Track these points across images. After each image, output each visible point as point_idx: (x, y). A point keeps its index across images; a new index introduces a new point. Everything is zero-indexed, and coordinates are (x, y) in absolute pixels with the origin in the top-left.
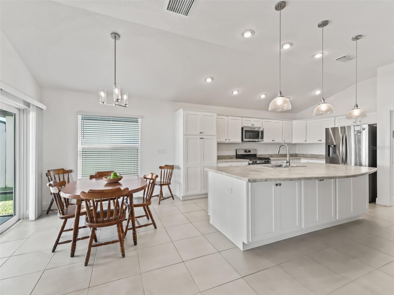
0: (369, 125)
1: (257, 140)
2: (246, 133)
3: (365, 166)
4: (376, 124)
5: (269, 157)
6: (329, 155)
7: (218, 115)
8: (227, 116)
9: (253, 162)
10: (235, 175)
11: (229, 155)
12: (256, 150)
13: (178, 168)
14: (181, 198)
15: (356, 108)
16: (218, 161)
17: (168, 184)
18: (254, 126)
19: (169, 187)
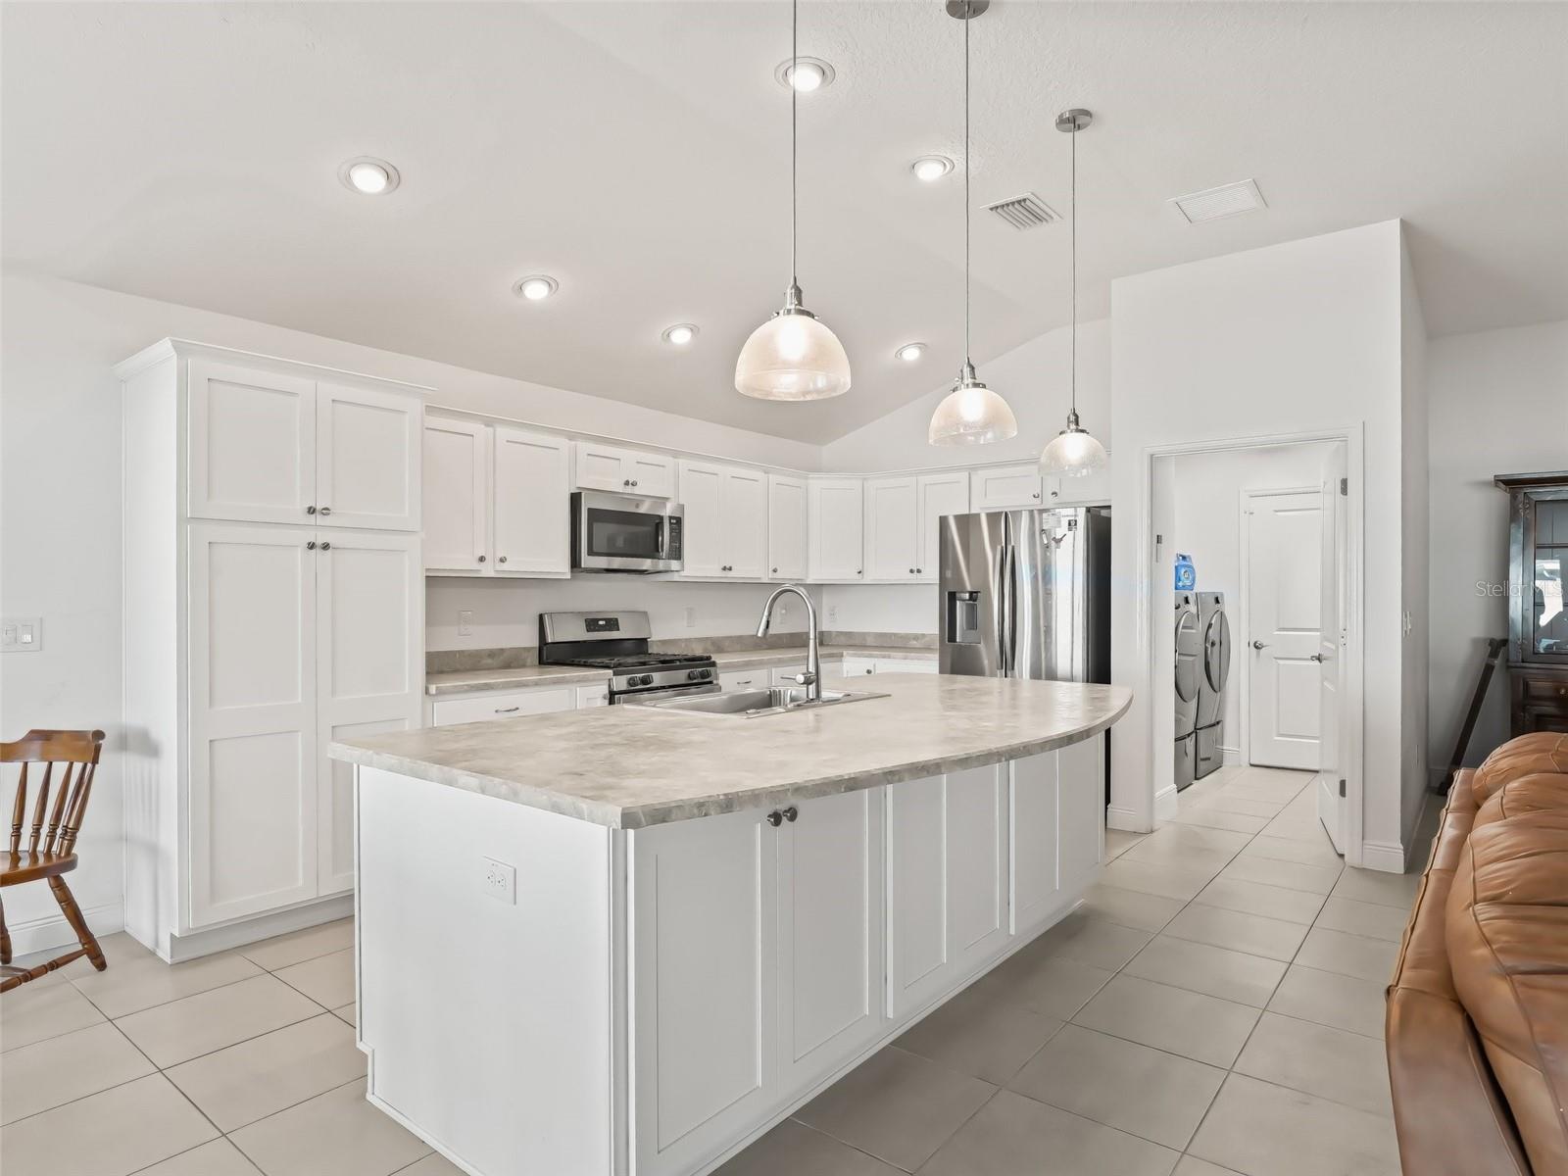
0: (1088, 510)
1: (647, 564)
2: (596, 526)
3: (1072, 679)
4: (1109, 507)
5: (706, 650)
6: (952, 638)
7: (430, 410)
8: (489, 422)
9: (631, 682)
10: (538, 785)
11: (502, 650)
12: (645, 613)
13: (145, 745)
14: (165, 953)
15: (1073, 426)
16: (433, 689)
17: (54, 869)
18: (637, 490)
19: (60, 887)
